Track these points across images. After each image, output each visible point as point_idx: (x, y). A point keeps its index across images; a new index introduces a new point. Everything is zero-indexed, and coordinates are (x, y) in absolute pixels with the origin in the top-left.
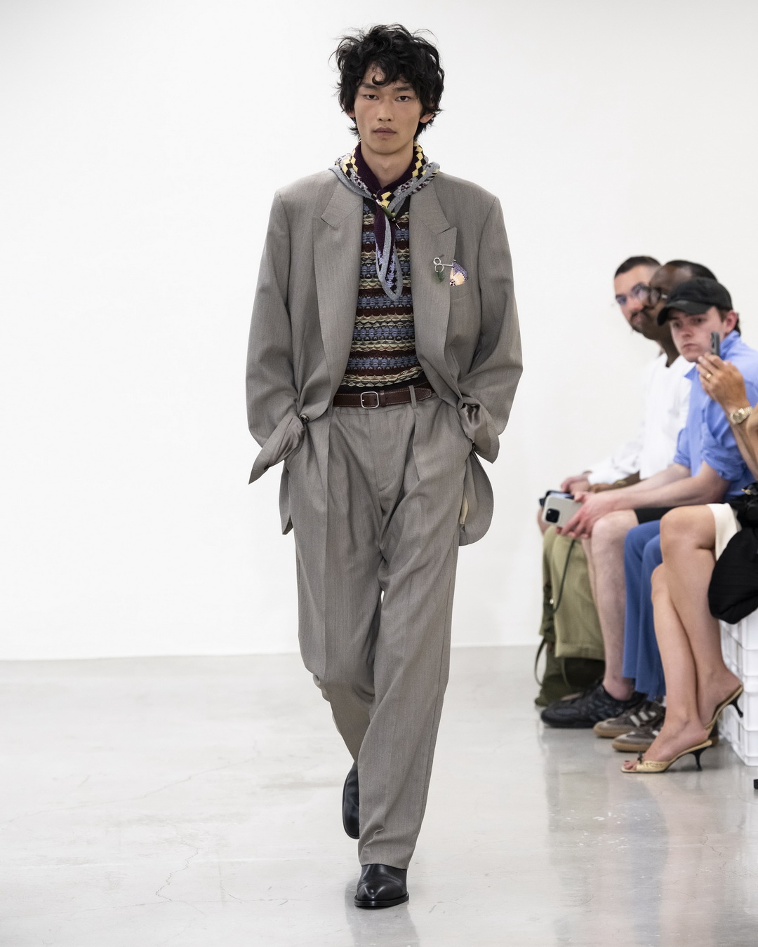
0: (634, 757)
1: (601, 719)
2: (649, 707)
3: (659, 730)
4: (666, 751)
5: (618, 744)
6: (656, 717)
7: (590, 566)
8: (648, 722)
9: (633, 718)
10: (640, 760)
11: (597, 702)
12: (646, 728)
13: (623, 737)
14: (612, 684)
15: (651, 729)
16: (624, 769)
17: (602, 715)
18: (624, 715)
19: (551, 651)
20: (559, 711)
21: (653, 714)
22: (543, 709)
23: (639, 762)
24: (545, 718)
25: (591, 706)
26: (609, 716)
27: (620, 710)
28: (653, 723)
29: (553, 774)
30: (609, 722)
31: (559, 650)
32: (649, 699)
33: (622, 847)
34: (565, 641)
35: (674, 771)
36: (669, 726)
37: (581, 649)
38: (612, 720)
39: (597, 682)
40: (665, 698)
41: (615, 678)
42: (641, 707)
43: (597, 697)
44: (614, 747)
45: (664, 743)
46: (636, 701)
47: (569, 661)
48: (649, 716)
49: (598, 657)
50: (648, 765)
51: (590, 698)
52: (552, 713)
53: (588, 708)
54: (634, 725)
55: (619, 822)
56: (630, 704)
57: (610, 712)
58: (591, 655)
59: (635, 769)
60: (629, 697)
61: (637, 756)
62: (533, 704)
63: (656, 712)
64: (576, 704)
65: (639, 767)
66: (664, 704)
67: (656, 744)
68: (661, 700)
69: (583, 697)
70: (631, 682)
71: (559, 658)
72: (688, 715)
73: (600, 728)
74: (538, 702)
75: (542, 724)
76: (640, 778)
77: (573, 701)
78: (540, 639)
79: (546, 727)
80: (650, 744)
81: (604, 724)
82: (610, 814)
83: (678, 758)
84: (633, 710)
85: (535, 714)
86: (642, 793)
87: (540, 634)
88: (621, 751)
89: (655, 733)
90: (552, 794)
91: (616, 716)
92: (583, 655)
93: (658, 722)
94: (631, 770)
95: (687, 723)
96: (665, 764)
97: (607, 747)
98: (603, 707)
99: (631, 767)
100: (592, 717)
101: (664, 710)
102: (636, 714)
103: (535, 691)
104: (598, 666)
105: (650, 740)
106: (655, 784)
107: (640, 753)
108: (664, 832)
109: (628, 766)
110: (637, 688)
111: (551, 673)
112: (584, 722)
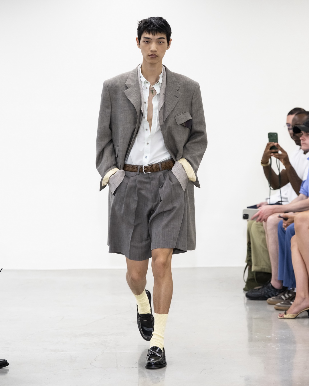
0: (283, 312)
1: (270, 297)
2: (289, 292)
3: (293, 301)
4: (296, 310)
5: (277, 307)
6: (292, 296)
7: (266, 235)
8: (289, 298)
9: (283, 297)
10: (285, 313)
11: (268, 290)
12: (288, 301)
13: (279, 304)
14: (274, 282)
15: (290, 301)
16: (279, 317)
17: (270, 295)
18: (279, 295)
19: (250, 269)
20: (253, 293)
21: (290, 295)
22: (246, 292)
23: (285, 314)
24: (247, 296)
25: (266, 291)
26: (273, 296)
27: (277, 293)
28: (291, 298)
29: (250, 319)
30: (273, 298)
31: (253, 268)
32: (289, 289)
33: (278, 348)
34: (256, 265)
35: (299, 318)
36: (297, 300)
37: (262, 268)
38: (274, 297)
39: (268, 281)
40: (295, 289)
41: (275, 280)
42: (286, 292)
43: (268, 288)
44: (275, 308)
45: (295, 306)
46: (284, 290)
47: (257, 273)
48: (289, 296)
49: (269, 271)
50: (289, 315)
51: (266, 288)
52: (250, 294)
53: (265, 292)
54: (283, 299)
55: (277, 338)
56: (281, 291)
57: (274, 294)
58: (266, 271)
59: (283, 317)
60: (281, 288)
61: (284, 312)
62: (242, 290)
63: (292, 294)
64: (260, 291)
65: (285, 316)
66: (295, 291)
67: (292, 307)
68: (294, 289)
69: (263, 288)
70: (282, 282)
71: (253, 272)
72: (305, 296)
73: (269, 301)
74: (244, 289)
75: (246, 298)
76: (285, 321)
77: (259, 289)
78: (246, 264)
79: (248, 300)
80: (289, 307)
81: (271, 299)
82: (273, 335)
83: (301, 313)
84: (283, 293)
85: (243, 294)
86: (286, 327)
87: (246, 262)
88: (277, 310)
89: (292, 302)
90: (250, 327)
91: (276, 296)
92: (263, 271)
93: (293, 298)
94: (282, 317)
95: (304, 299)
96: (295, 315)
97: (272, 308)
98: (271, 292)
99: (282, 316)
100: (267, 296)
101: (295, 293)
102: (284, 295)
103: (244, 285)
104: (269, 275)
105: (289, 306)
106: (291, 323)
107: (286, 311)
108: (295, 342)
109: (280, 316)
110: (284, 285)
111: (250, 278)
112: (263, 298)
